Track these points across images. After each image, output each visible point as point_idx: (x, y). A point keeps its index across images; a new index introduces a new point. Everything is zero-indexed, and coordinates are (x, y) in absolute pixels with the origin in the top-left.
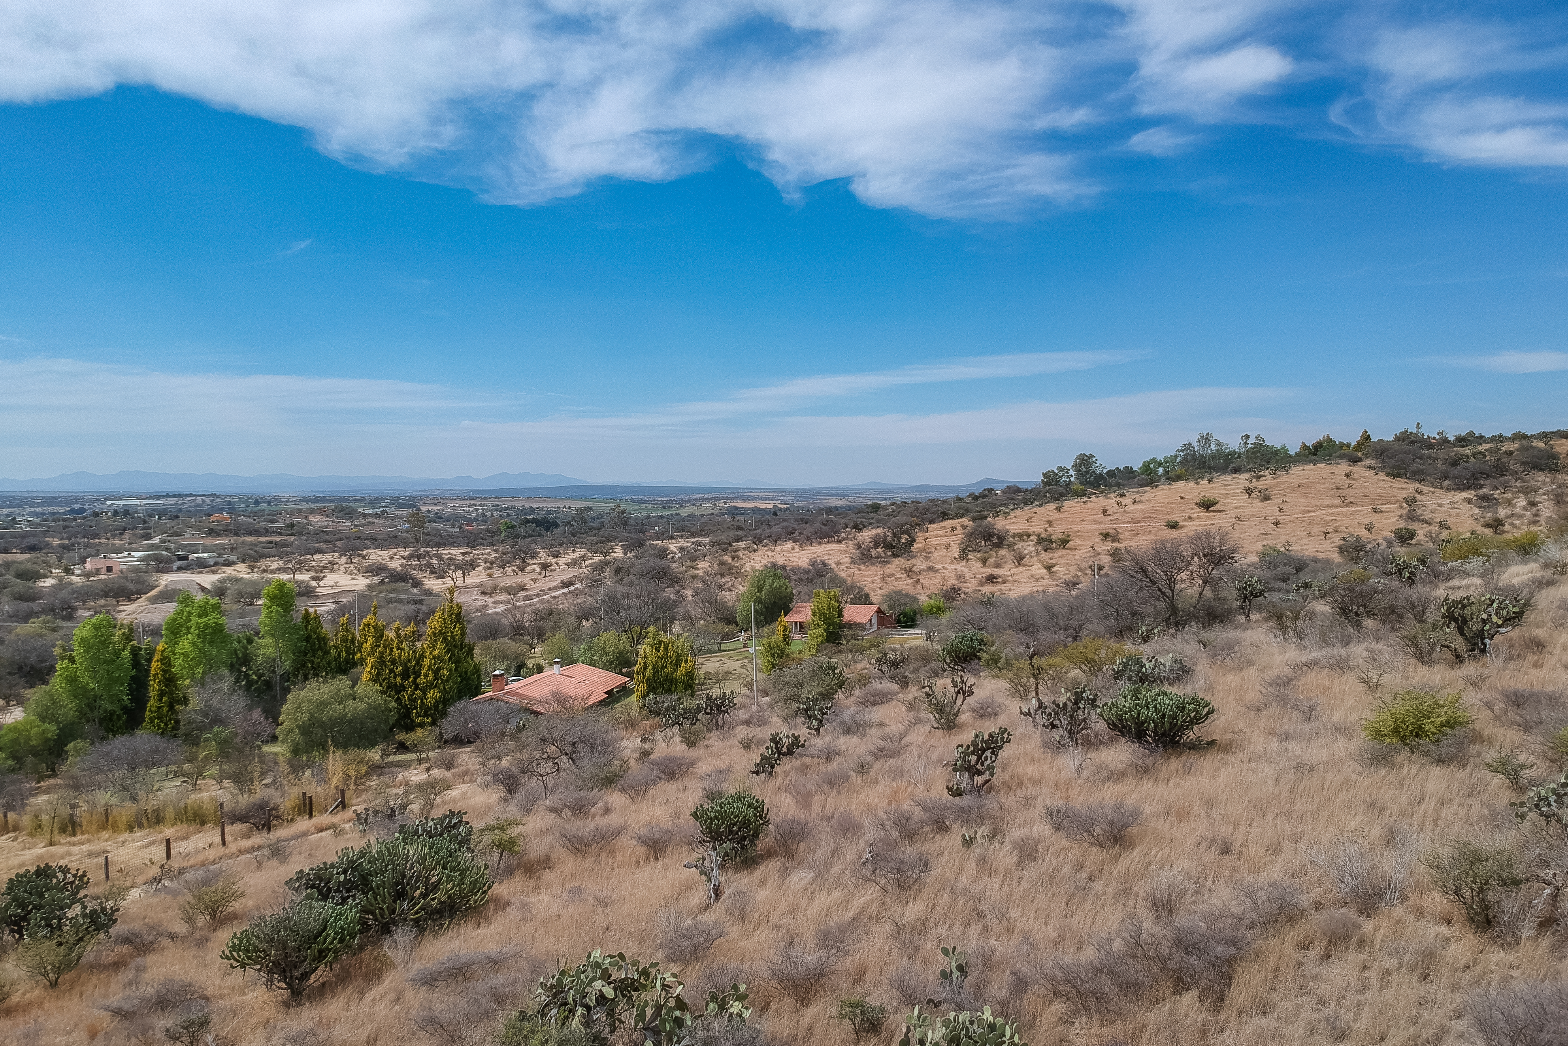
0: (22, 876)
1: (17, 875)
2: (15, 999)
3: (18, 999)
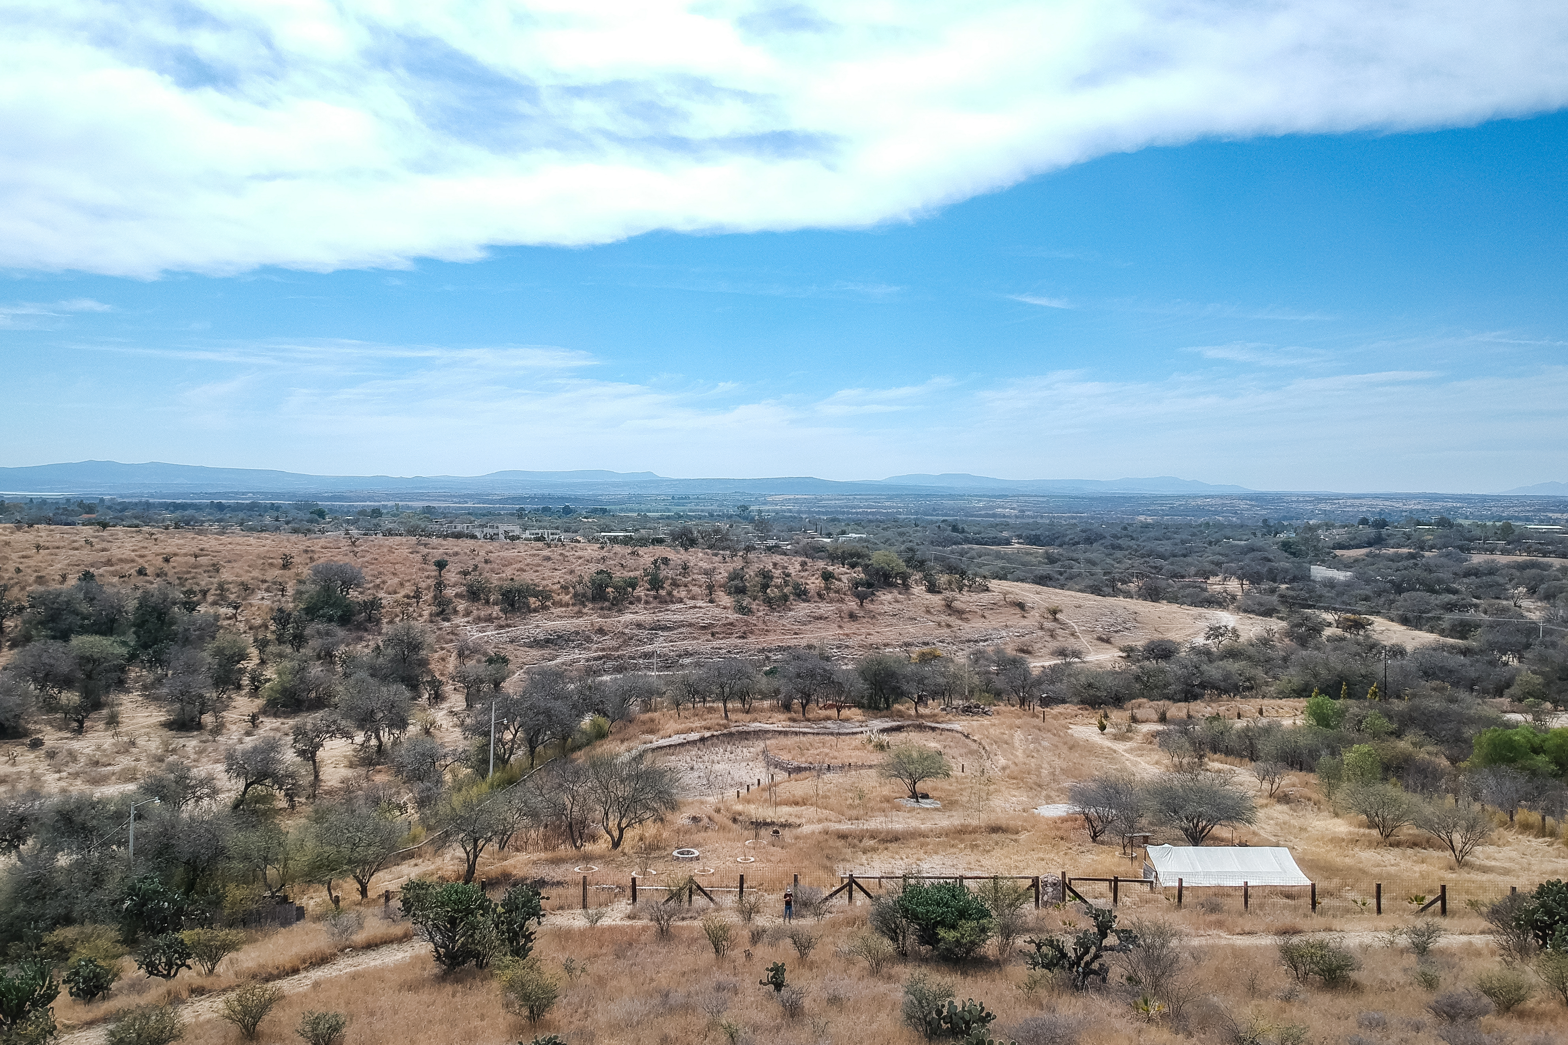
0: (1553, 885)
1: (1548, 882)
2: (1530, 1004)
3: (1532, 1006)
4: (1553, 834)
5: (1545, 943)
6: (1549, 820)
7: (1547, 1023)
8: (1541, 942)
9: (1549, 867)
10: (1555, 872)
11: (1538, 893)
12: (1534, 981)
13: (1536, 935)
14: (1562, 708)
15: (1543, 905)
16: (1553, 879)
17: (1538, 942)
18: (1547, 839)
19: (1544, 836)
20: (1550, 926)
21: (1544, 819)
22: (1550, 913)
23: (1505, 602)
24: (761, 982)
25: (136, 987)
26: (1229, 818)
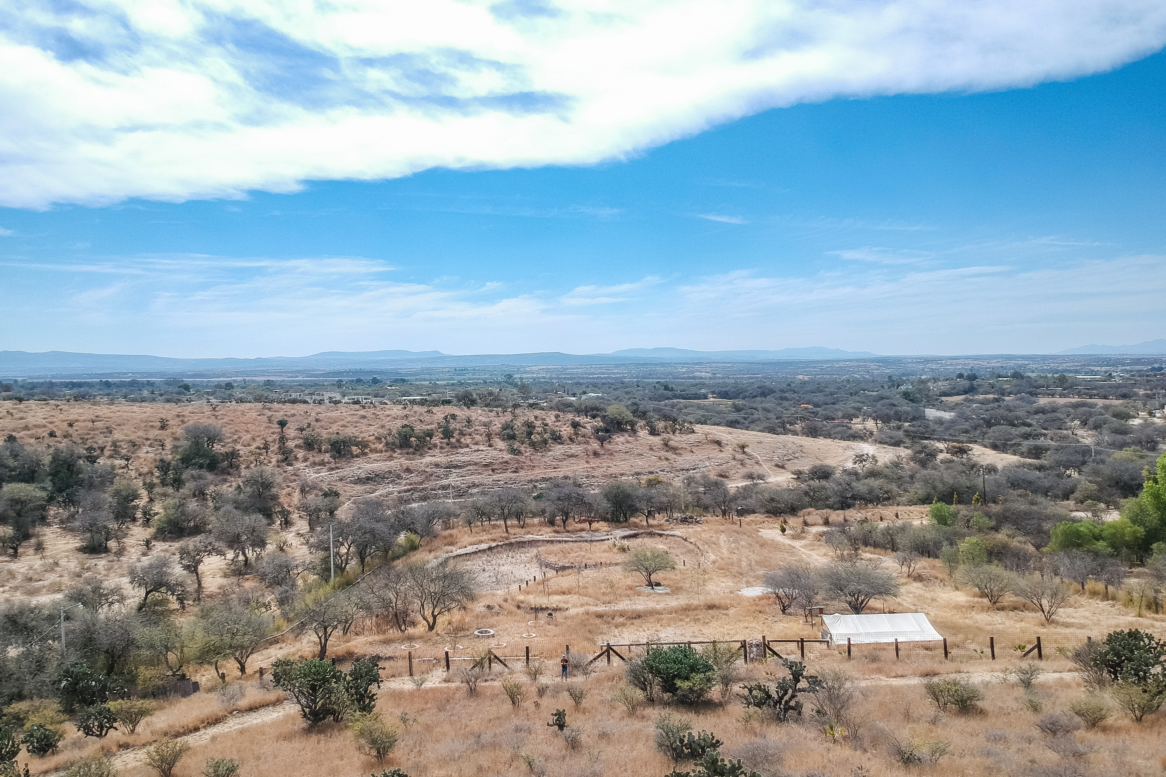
0: (1118, 634)
1: (1115, 632)
2: (1110, 721)
3: (1111, 722)
4: (1113, 598)
5: (1116, 677)
6: (1111, 588)
7: (1123, 736)
8: (1113, 676)
9: (1113, 622)
10: (1117, 626)
11: (1108, 640)
12: (1111, 705)
13: (1109, 671)
14: (1113, 507)
15: (1113, 649)
16: (1118, 630)
17: (1111, 676)
18: (1110, 602)
19: (1108, 600)
20: (1119, 665)
21: (1106, 588)
22: (1117, 654)
23: (1065, 432)
24: (548, 725)
25: (76, 744)
26: (880, 593)
